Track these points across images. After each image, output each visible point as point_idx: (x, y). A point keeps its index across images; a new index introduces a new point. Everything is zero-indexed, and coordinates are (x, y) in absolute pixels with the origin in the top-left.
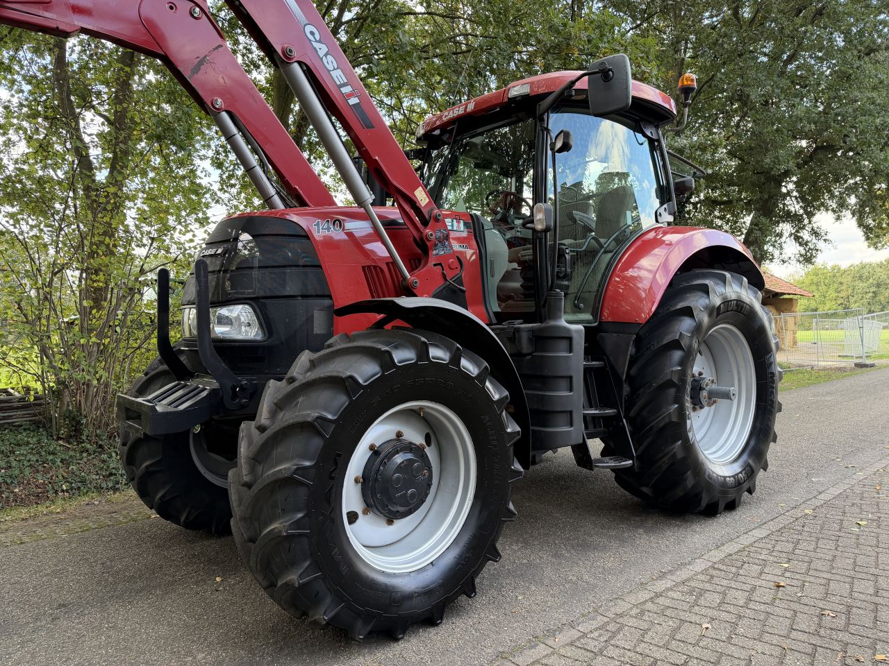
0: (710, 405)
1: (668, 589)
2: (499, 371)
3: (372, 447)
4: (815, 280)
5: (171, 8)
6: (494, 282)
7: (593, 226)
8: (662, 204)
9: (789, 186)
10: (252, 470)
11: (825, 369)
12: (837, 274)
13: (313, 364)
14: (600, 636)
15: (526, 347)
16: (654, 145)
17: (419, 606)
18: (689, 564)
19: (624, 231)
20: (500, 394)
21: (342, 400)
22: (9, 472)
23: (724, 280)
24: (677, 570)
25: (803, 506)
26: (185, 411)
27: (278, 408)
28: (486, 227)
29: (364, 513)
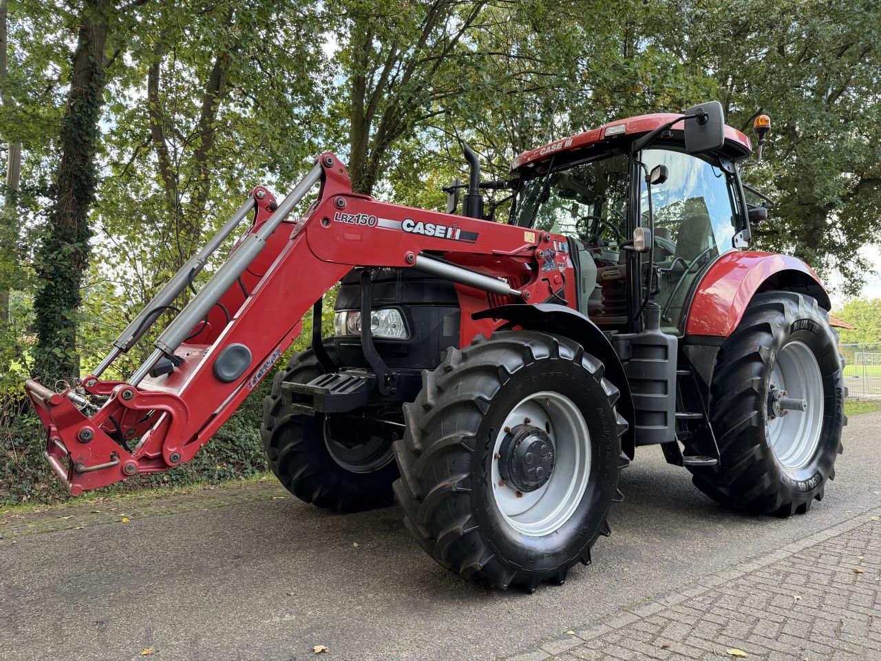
0: (780, 415)
1: (756, 571)
2: (612, 373)
3: (507, 430)
4: (855, 313)
6: (586, 296)
7: (673, 250)
8: (737, 231)
9: (833, 217)
10: (421, 440)
11: (870, 401)
12: (878, 309)
13: (465, 357)
14: (704, 600)
15: (624, 353)
16: (731, 179)
17: (548, 566)
18: (771, 553)
19: (706, 254)
20: (612, 391)
21: (494, 385)
23: (797, 301)
24: (761, 556)
25: (869, 514)
26: (350, 395)
27: (440, 391)
28: (579, 249)
29: (500, 484)
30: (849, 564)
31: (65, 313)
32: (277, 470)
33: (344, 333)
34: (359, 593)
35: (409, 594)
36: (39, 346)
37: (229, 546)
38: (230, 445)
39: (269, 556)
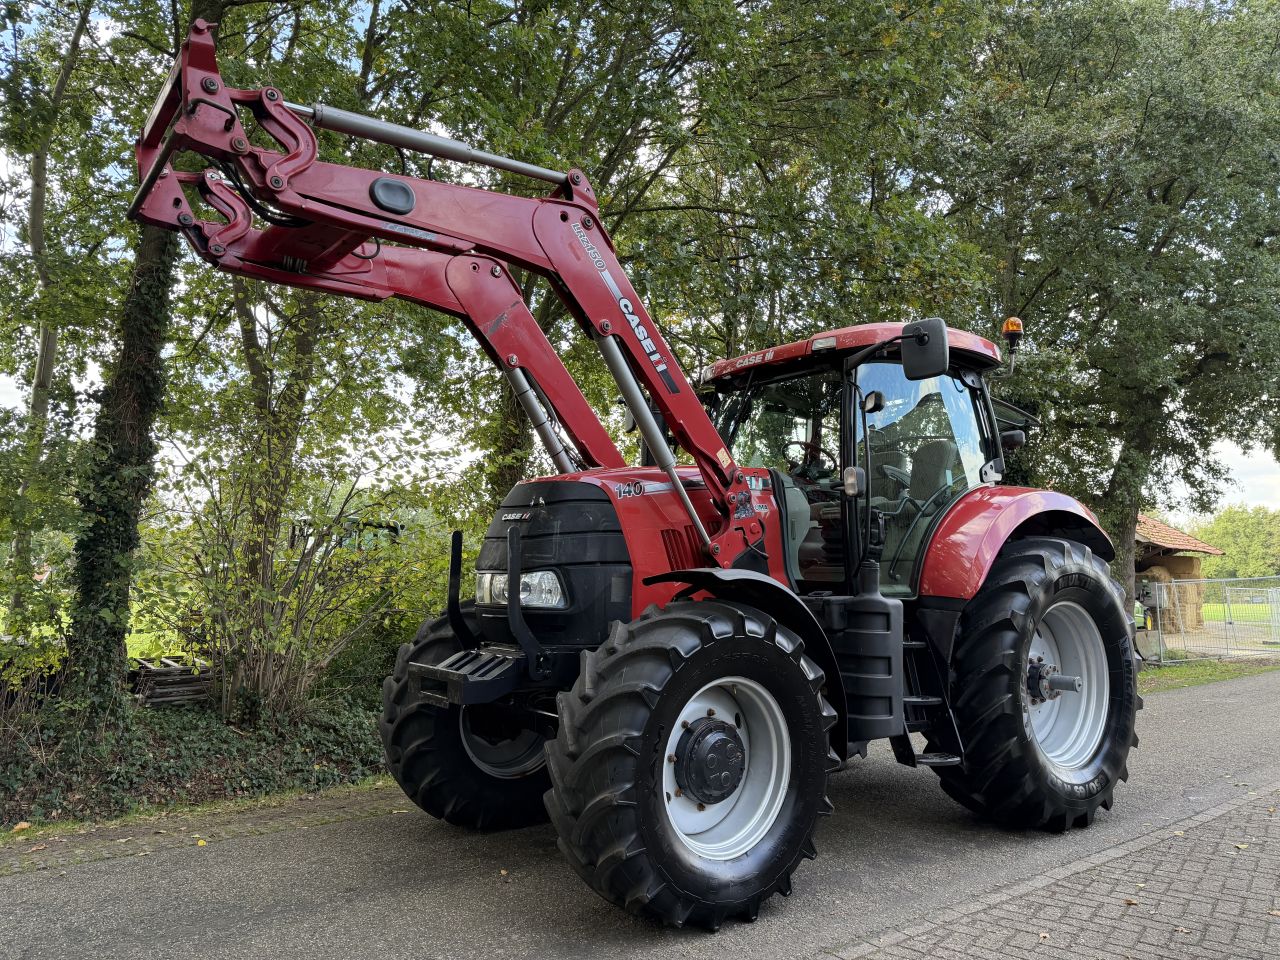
0: (1052, 697)
1: (1003, 903)
2: (814, 649)
3: (684, 725)
4: (1230, 528)
5: (474, 268)
6: (795, 545)
7: (908, 481)
8: (987, 460)
10: (577, 741)
11: (1239, 661)
12: (1264, 521)
13: (631, 636)
14: (928, 939)
15: (837, 624)
16: (976, 394)
17: (735, 898)
18: (1028, 880)
19: (945, 491)
20: (816, 674)
21: (664, 672)
22: (180, 763)
23: (1062, 551)
24: (1014, 884)
25: (1173, 827)
26: (493, 681)
27: (601, 678)
28: (786, 485)
29: (677, 795)
30: (1124, 893)
31: (118, 558)
32: (400, 776)
33: (487, 600)
34: (501, 934)
35: (563, 935)
36: (80, 604)
37: (337, 876)
38: (332, 736)
39: (390, 889)
